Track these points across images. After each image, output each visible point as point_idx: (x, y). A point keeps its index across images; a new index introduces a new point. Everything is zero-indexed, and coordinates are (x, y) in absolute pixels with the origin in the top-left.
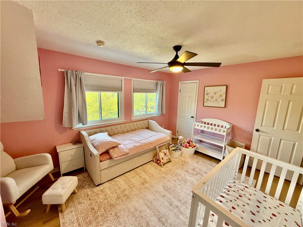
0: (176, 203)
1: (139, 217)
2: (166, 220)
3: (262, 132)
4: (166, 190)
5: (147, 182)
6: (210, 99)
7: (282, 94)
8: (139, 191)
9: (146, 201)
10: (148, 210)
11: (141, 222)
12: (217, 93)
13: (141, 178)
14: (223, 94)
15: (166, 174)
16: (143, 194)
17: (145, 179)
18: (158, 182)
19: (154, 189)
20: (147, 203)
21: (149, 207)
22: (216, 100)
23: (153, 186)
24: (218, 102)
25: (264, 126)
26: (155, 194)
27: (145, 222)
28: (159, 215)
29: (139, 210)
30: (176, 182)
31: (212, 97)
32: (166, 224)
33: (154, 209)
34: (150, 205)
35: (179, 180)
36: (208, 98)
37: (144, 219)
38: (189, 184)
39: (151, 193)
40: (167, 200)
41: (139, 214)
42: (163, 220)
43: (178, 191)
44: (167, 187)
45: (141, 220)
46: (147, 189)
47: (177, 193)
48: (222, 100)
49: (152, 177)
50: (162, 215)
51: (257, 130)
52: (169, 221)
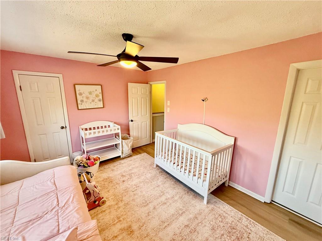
0: (163, 199)
1: (181, 236)
2: (180, 209)
3: (135, 121)
4: (146, 205)
5: (130, 227)
6: (85, 100)
7: (138, 93)
8: (145, 237)
9: (161, 227)
10: (173, 226)
11: (187, 233)
12: (93, 93)
13: (118, 235)
14: (99, 94)
15: (121, 201)
16: (151, 231)
17: (122, 230)
18: (133, 212)
19: (143, 217)
20: (164, 226)
21: (168, 224)
22: (93, 101)
23: (139, 219)
24: (96, 102)
25: (134, 116)
26: (151, 216)
27: (185, 229)
28: (176, 215)
29: (174, 237)
30: (136, 194)
31: (87, 98)
32: (184, 210)
33: (171, 219)
34: (166, 223)
35: (135, 191)
36: (82, 99)
37: (183, 230)
38: (142, 184)
39: (149, 221)
40: (159, 206)
41: (178, 237)
42: (181, 212)
43: (149, 194)
44: (143, 203)
45: (184, 233)
46: (143, 226)
47: (152, 196)
48: (100, 100)
49: (121, 219)
50: (176, 213)
51: (132, 121)
52: (181, 207)
